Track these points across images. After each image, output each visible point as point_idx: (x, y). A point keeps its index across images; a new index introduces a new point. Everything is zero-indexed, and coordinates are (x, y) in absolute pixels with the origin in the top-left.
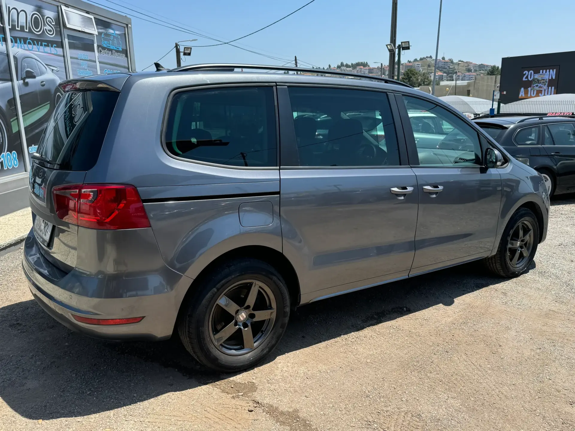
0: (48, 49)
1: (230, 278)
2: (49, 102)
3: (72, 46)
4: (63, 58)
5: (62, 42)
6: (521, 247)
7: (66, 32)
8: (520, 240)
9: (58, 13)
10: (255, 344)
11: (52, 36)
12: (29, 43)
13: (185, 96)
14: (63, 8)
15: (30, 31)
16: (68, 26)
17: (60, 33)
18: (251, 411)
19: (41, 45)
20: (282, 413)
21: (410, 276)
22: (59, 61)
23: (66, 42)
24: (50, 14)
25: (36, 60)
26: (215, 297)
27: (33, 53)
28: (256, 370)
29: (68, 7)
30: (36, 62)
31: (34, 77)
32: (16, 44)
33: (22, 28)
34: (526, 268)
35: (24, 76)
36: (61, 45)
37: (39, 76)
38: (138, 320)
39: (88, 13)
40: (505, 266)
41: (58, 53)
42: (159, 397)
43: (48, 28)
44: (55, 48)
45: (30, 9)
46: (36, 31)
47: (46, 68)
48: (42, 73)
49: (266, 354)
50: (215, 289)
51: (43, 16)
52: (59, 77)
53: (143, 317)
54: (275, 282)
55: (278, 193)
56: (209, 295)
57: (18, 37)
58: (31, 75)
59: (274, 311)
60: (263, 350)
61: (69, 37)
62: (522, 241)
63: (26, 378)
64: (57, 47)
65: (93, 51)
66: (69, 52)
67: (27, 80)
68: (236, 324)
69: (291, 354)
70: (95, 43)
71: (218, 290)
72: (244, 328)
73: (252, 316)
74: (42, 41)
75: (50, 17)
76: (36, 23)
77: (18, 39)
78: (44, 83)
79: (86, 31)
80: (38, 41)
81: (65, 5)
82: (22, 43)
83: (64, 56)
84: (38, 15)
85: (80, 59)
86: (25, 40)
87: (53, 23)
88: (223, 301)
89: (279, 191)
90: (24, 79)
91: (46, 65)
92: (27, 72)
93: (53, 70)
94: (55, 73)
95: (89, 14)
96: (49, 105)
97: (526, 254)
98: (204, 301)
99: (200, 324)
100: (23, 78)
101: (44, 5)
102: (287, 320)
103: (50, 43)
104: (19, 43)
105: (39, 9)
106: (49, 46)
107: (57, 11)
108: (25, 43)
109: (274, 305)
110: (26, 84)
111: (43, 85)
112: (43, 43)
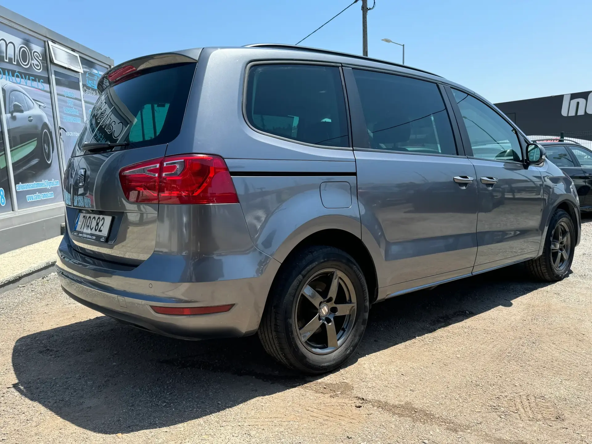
0: (35, 84)
1: (314, 264)
2: (36, 139)
3: (58, 83)
4: (50, 94)
5: (49, 78)
6: (561, 249)
7: (53, 68)
8: (560, 242)
9: (45, 48)
10: (339, 342)
11: (39, 71)
12: (17, 76)
13: (260, 69)
14: (51, 43)
15: (18, 64)
16: (55, 62)
17: (47, 69)
18: (360, 407)
19: (29, 79)
20: (395, 406)
21: (474, 274)
22: (45, 97)
23: (53, 78)
24: (37, 49)
25: (23, 93)
26: (300, 285)
27: (20, 87)
28: (342, 371)
29: (55, 43)
30: (23, 96)
31: (22, 111)
32: (4, 76)
33: (10, 60)
34: (567, 272)
35: (12, 109)
36: (48, 81)
37: (26, 111)
38: (227, 308)
39: (73, 50)
40: (550, 269)
41: (45, 89)
42: (248, 402)
43: (35, 62)
44: (43, 84)
45: (18, 42)
46: (23, 64)
47: (33, 103)
48: (29, 108)
49: (350, 354)
50: (300, 277)
51: (30, 50)
52: (46, 114)
53: (232, 305)
54: (355, 272)
55: (355, 174)
56: (295, 283)
57: (6, 69)
58: (19, 109)
59: (355, 304)
60: (346, 350)
61: (56, 73)
62: (561, 243)
63: (82, 397)
64: (44, 82)
65: (79, 89)
66: (56, 89)
67: (15, 114)
68: (320, 319)
69: (373, 356)
70: (80, 82)
71: (304, 276)
72: (328, 323)
73: (333, 310)
74: (30, 75)
75: (37, 51)
76: (24, 56)
77: (6, 70)
78: (32, 118)
79: (73, 68)
80: (26, 75)
81: (51, 41)
82: (10, 76)
83: (50, 93)
84: (26, 49)
85: (67, 97)
86: (13, 73)
87: (40, 58)
88: (307, 291)
89: (356, 172)
90: (12, 113)
91: (34, 100)
92: (15, 106)
93: (40, 106)
94: (42, 109)
95: (74, 52)
96: (36, 141)
97: (566, 257)
98: (291, 290)
99: (287, 315)
100: (11, 111)
101: (31, 39)
102: (367, 315)
103: (36, 78)
104: (8, 75)
105: (27, 42)
106: (36, 81)
107: (44, 47)
108: (13, 76)
109: (354, 299)
110: (14, 118)
111: (31, 121)
112: (31, 78)
